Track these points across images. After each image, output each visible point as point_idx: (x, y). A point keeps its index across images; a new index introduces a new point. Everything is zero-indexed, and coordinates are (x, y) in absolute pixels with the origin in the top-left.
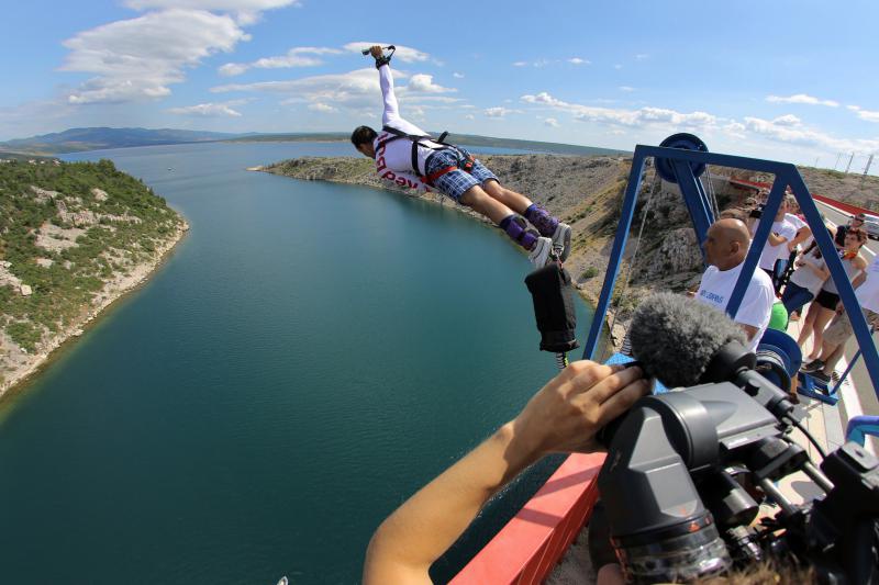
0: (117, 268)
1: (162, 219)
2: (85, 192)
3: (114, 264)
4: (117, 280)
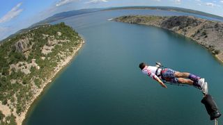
0: (62, 58)
1: (76, 39)
2: (55, 33)
4: (61, 63)
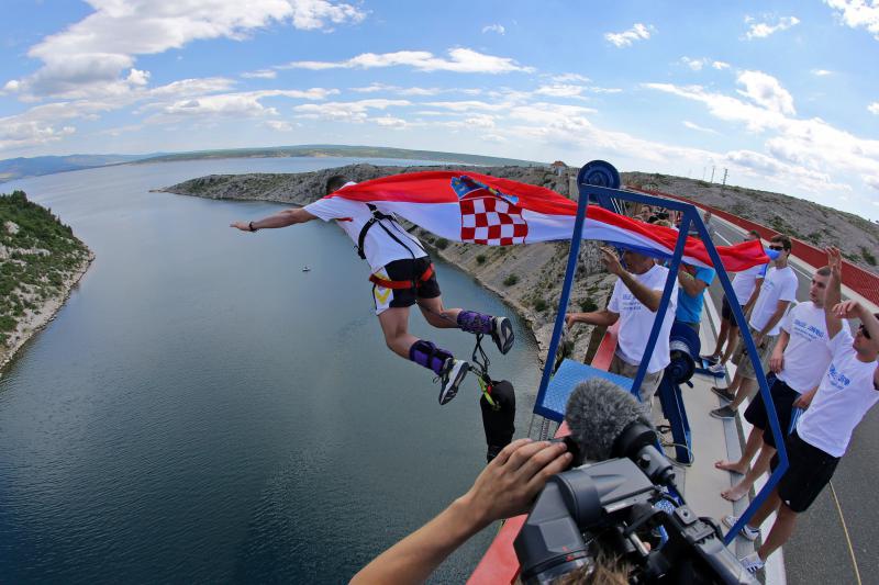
0: (28, 305)
3: (25, 301)
4: (29, 318)
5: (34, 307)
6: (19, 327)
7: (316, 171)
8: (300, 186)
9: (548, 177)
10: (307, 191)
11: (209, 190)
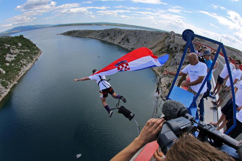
1: (35, 50)
2: (16, 44)
3: (23, 64)
4: (24, 68)
5: (26, 65)
6: (22, 70)
7: (103, 30)
8: (98, 33)
9: (169, 35)
10: (100, 35)
11: (73, 34)
